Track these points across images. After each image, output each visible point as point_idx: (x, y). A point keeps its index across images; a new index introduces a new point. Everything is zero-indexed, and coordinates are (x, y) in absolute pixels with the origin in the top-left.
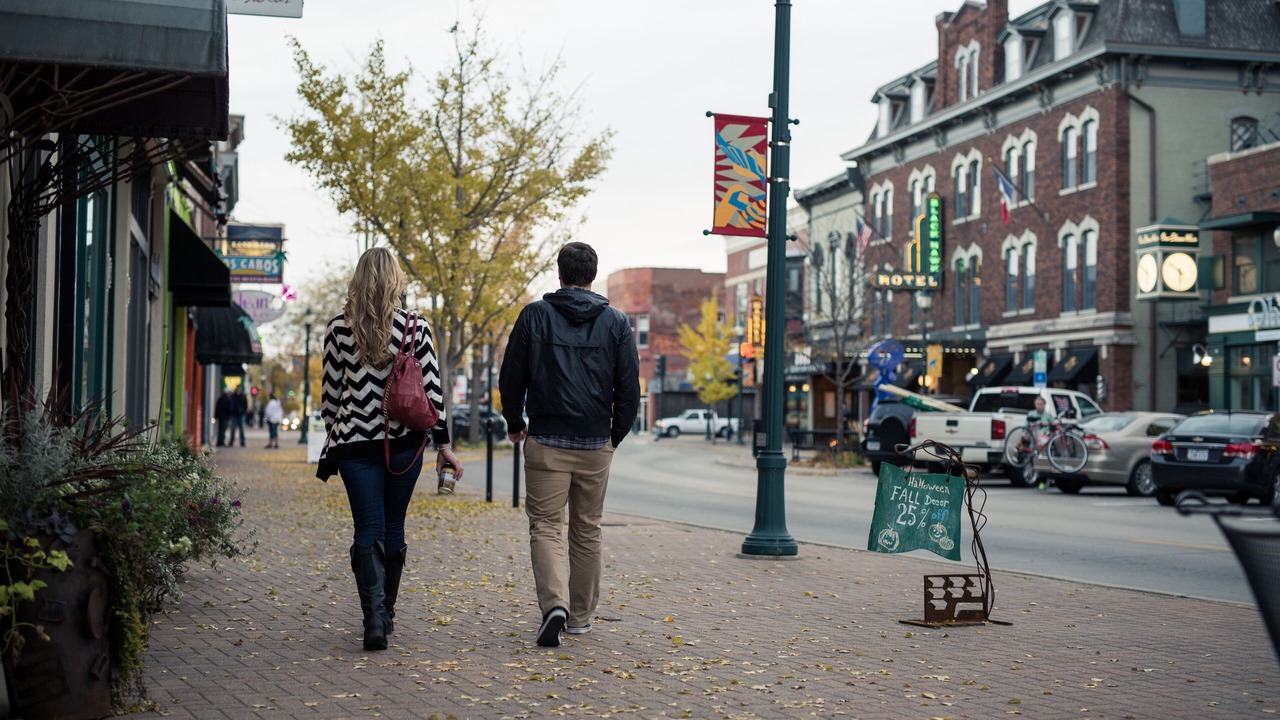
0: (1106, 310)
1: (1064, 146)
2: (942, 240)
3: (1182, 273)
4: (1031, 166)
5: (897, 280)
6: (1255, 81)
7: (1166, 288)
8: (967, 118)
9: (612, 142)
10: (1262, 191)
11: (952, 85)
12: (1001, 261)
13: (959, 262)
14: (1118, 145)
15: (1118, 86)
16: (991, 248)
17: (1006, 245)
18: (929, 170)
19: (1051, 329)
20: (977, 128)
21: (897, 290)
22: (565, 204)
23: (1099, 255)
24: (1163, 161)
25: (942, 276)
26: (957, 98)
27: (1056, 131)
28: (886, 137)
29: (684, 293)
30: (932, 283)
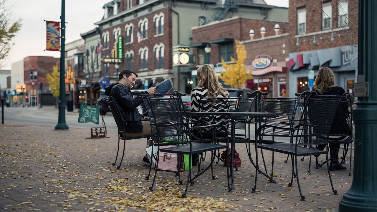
0: (166, 69)
1: (155, 23)
2: (123, 49)
3: (185, 59)
4: (146, 28)
5: (110, 60)
6: (205, 7)
7: (181, 63)
8: (129, 14)
9: (22, 22)
10: (205, 37)
11: (125, 5)
12: (138, 55)
13: (127, 55)
14: (169, 23)
15: (169, 7)
16: (136, 52)
17: (140, 51)
18: (119, 29)
19: (152, 74)
20: (132, 17)
21: (110, 63)
22: (8, 40)
23: (165, 54)
24: (181, 28)
25: (123, 59)
26: (126, 8)
27: (153, 19)
28: (107, 19)
29: (48, 64)
30: (120, 61)
